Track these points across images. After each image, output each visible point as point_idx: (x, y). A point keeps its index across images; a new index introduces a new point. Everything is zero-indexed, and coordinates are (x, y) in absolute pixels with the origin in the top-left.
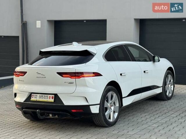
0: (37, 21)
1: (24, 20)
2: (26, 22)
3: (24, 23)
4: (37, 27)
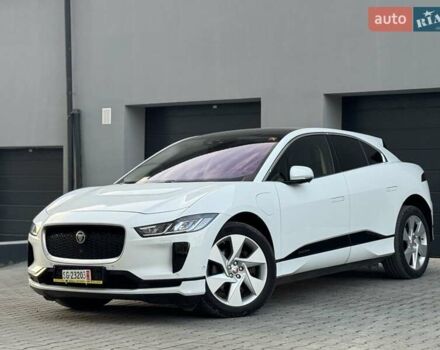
0: (104, 109)
1: (74, 107)
2: (79, 111)
3: (73, 115)
4: (103, 123)
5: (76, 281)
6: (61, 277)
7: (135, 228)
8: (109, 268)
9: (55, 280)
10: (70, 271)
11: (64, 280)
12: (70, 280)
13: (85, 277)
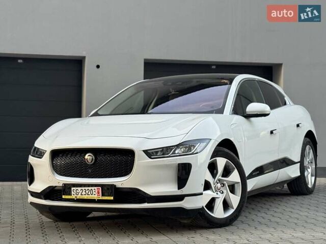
5: (86, 197)
6: (70, 194)
7: (144, 151)
8: (119, 185)
9: (63, 197)
10: (79, 189)
11: (73, 197)
12: (79, 197)
13: (95, 194)
